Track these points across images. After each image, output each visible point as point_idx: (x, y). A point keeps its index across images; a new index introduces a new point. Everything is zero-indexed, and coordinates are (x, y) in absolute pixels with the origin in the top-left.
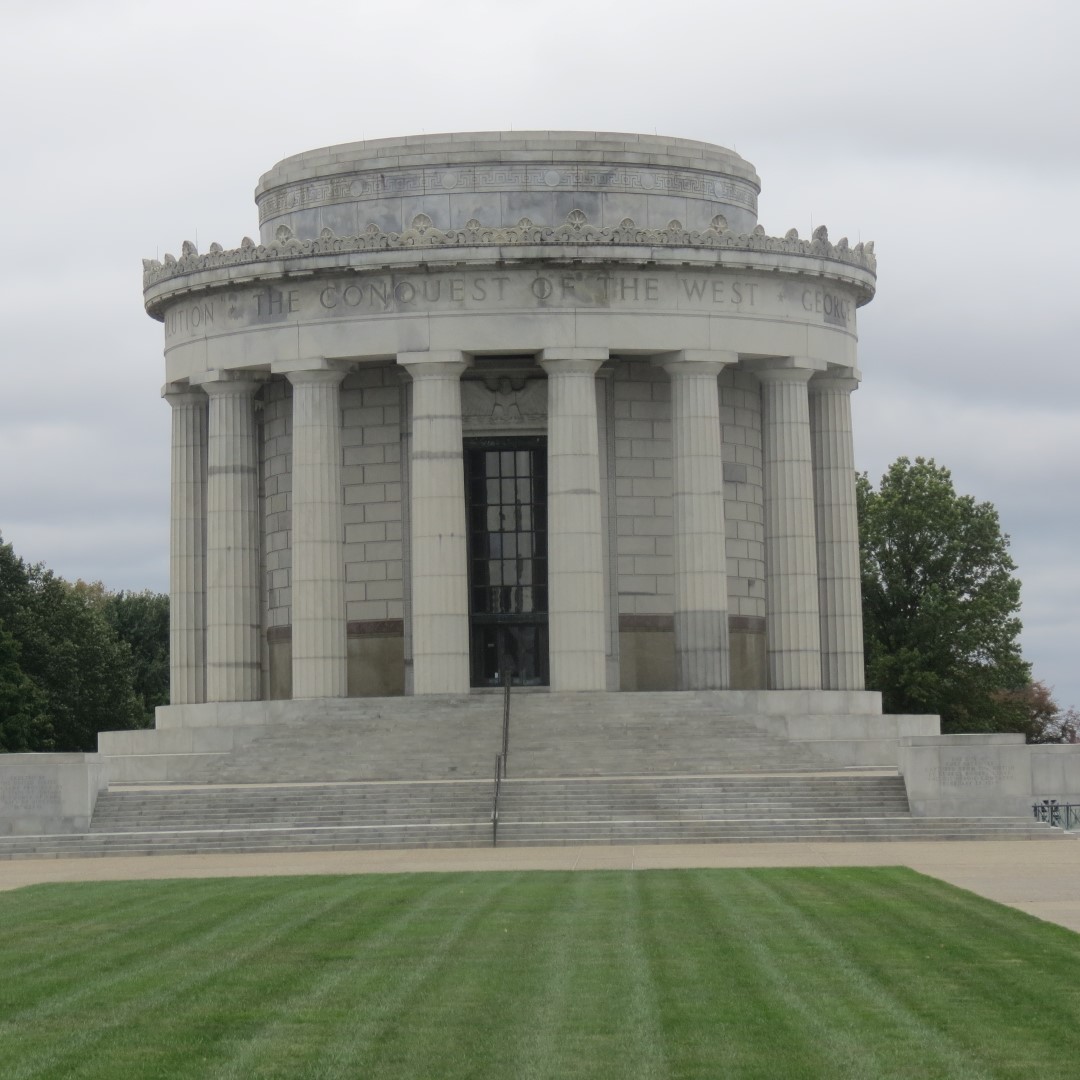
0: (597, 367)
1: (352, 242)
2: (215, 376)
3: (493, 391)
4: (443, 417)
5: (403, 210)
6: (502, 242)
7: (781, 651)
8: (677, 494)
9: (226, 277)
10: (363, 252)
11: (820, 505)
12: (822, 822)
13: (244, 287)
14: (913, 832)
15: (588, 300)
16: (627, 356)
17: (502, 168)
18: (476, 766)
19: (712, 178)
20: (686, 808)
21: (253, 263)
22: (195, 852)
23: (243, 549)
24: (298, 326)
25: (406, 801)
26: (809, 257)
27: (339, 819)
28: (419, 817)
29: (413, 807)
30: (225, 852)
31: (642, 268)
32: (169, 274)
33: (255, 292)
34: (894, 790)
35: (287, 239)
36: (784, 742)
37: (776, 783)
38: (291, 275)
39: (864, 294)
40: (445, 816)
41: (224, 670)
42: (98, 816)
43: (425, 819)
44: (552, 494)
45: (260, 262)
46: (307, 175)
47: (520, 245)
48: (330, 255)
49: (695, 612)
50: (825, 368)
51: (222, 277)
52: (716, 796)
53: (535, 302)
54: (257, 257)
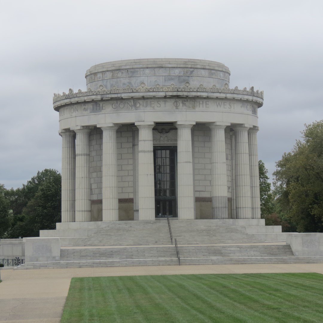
0: (192, 126)
1: (122, 90)
2: (79, 128)
3: (160, 133)
4: (148, 140)
5: (133, 80)
6: (166, 91)
7: (241, 208)
8: (213, 163)
9: (83, 99)
10: (125, 93)
11: (251, 166)
12: (271, 258)
13: (88, 102)
14: (297, 261)
15: (190, 107)
16: (200, 123)
17: (163, 69)
18: (163, 241)
19: (220, 72)
20: (230, 254)
21: (92, 95)
22: (93, 267)
23: (87, 178)
24: (105, 114)
25: (150, 252)
26: (249, 95)
27: (132, 257)
28: (155, 256)
29: (152, 253)
30: (102, 267)
31: (205, 98)
32: (64, 98)
33: (92, 104)
34: (288, 248)
35: (102, 89)
36: (247, 234)
37: (255, 247)
38: (104, 99)
39: (260, 105)
40: (162, 256)
41: (81, 212)
42: (62, 256)
43: (156, 257)
44: (179, 163)
45: (94, 95)
46: (104, 70)
47: (171, 91)
48: (116, 94)
49: (219, 197)
50: (252, 127)
51: (82, 99)
52: (238, 251)
53: (175, 108)
54: (93, 94)
